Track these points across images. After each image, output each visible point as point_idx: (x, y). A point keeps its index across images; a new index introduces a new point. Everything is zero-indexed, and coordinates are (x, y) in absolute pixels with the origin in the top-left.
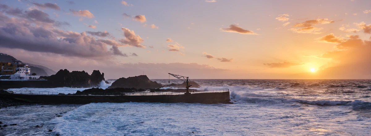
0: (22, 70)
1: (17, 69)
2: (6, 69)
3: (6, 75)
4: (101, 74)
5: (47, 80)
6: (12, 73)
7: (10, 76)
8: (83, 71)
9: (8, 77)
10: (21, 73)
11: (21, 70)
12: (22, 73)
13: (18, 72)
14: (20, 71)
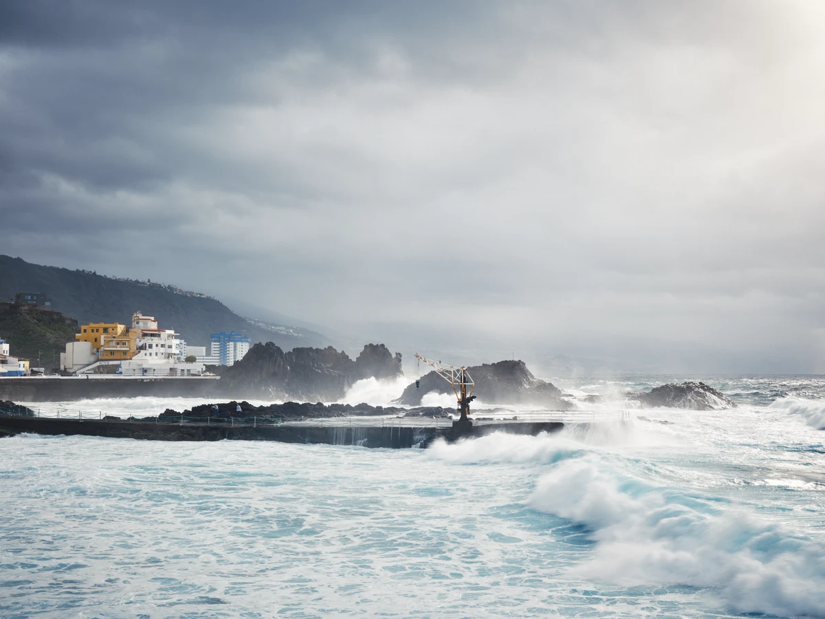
0: (154, 346)
1: (140, 344)
2: (111, 344)
3: (111, 363)
4: (394, 356)
5: (218, 378)
6: (125, 355)
7: (119, 366)
8: (330, 348)
9: (114, 369)
10: (151, 354)
11: (151, 346)
12: (154, 354)
13: (143, 352)
14: (150, 351)
